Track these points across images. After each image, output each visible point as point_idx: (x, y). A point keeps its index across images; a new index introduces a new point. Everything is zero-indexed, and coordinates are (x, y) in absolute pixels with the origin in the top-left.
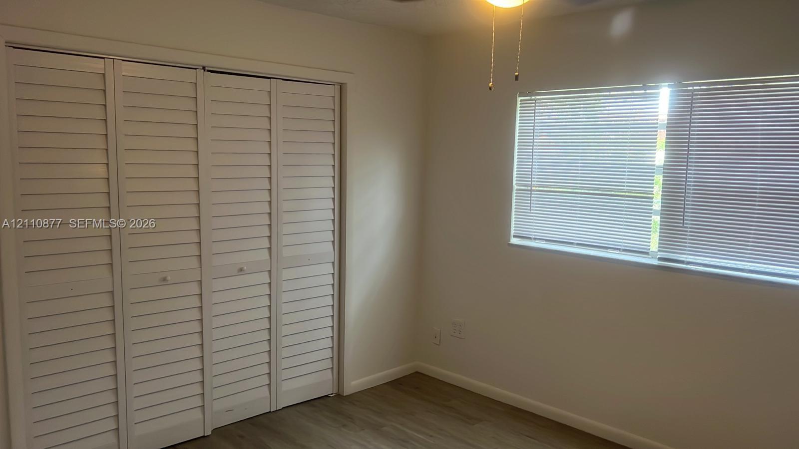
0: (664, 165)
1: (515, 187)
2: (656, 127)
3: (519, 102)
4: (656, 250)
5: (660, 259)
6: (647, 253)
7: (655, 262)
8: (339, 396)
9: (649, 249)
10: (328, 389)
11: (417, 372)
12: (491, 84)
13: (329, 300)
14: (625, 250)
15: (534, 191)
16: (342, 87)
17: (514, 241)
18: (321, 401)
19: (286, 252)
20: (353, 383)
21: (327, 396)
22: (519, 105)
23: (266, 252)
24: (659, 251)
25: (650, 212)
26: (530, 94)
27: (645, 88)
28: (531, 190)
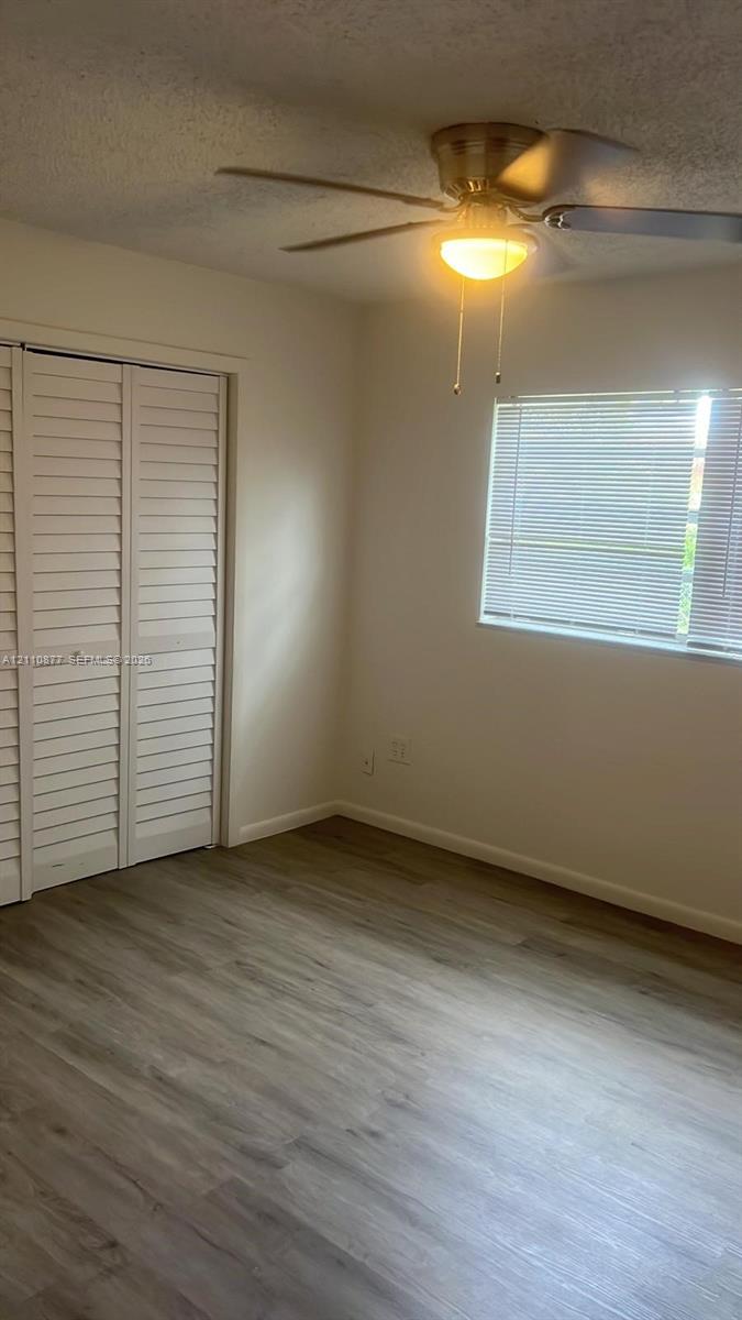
0: (701, 509)
1: (489, 539)
2: (691, 454)
3: (496, 412)
4: (686, 632)
5: (691, 644)
6: (672, 636)
7: (684, 649)
8: (221, 848)
9: (676, 630)
10: (205, 838)
11: (338, 816)
12: (456, 386)
13: (208, 706)
14: (642, 632)
15: (515, 544)
16: (230, 379)
17: (485, 619)
18: (194, 854)
19: (146, 630)
20: (244, 829)
21: (203, 848)
22: (496, 416)
23: (114, 629)
24: (690, 632)
25: (677, 577)
26: (514, 399)
27: (677, 396)
28: (511, 545)
